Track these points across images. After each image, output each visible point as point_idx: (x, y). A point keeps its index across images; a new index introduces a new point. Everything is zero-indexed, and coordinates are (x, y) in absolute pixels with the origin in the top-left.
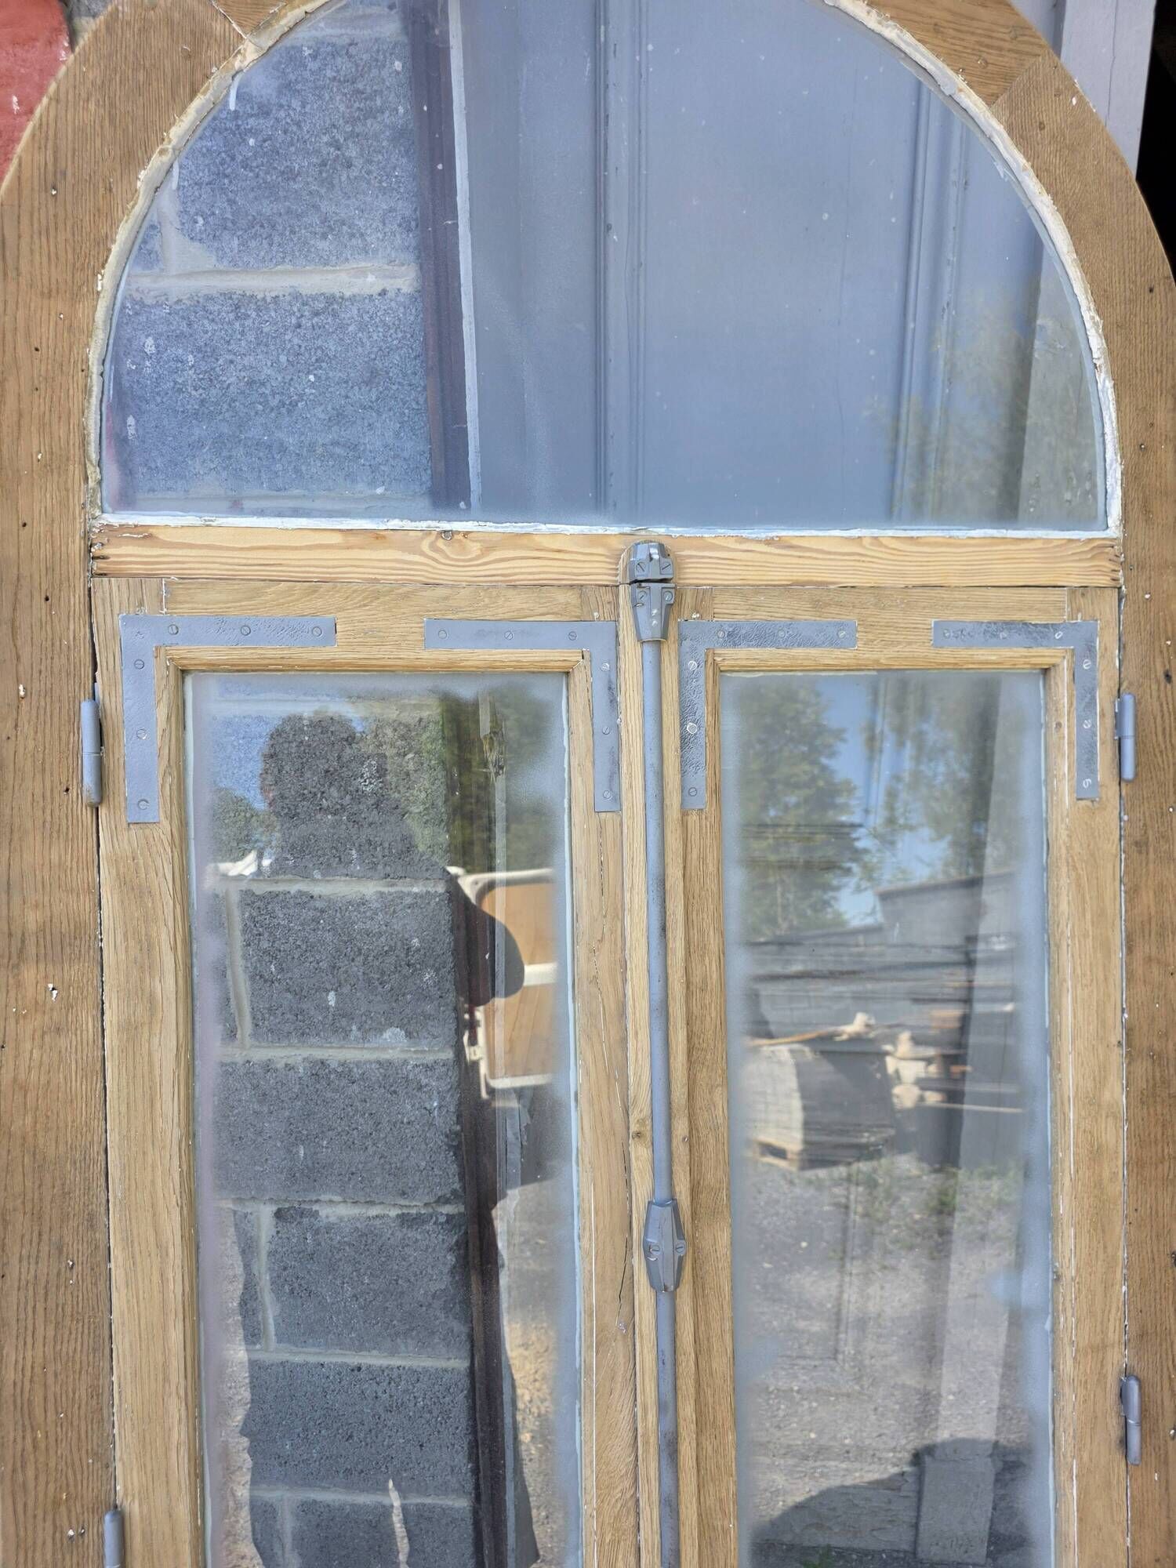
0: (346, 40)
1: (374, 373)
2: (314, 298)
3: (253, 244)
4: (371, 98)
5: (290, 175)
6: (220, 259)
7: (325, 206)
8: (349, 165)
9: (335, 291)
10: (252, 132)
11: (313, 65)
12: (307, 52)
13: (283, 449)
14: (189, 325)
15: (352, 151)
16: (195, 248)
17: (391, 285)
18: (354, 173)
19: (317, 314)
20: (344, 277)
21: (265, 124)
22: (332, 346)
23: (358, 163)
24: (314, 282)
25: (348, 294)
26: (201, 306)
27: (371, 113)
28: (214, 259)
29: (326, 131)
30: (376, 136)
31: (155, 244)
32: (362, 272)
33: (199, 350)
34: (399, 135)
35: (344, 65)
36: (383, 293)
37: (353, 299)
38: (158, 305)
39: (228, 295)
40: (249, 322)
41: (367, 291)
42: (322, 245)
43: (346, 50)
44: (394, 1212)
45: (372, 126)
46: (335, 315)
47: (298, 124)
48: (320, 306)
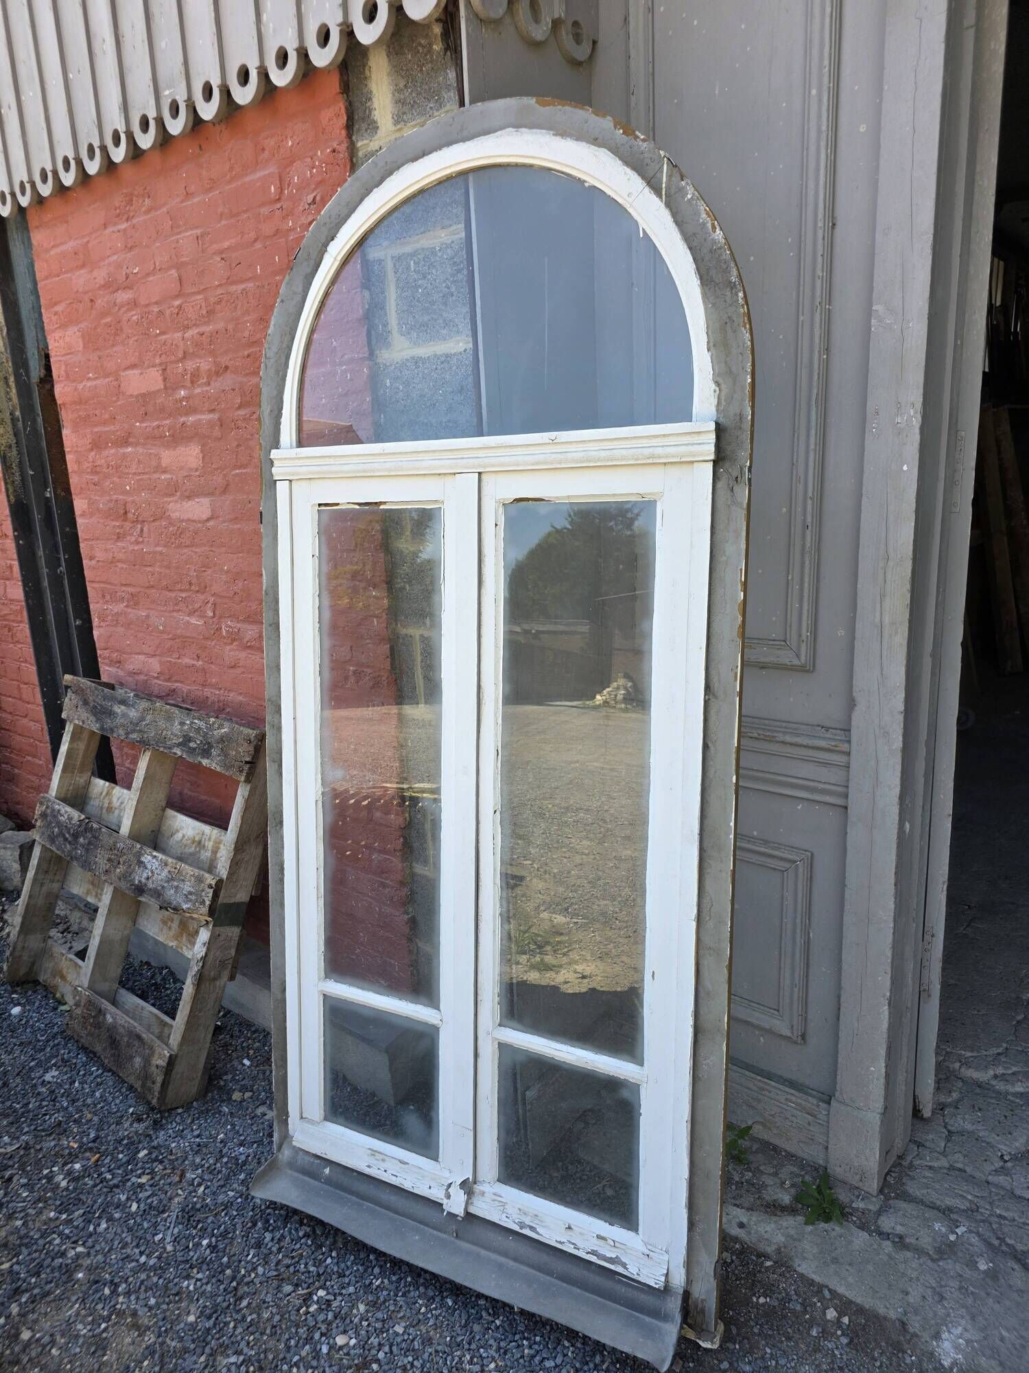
0: (449, 242)
1: (462, 388)
2: (441, 356)
3: (421, 335)
5: (433, 303)
6: (410, 342)
7: (445, 315)
9: (448, 352)
10: (420, 286)
11: (439, 254)
12: (438, 249)
13: (432, 425)
14: (401, 372)
15: (453, 289)
16: (402, 339)
19: (442, 363)
20: (452, 345)
21: (425, 282)
22: (448, 377)
24: (441, 348)
25: (453, 352)
26: (403, 365)
27: (459, 271)
28: (408, 343)
29: (444, 282)
31: (389, 339)
32: (458, 342)
33: (404, 383)
35: (450, 252)
36: (465, 350)
37: (455, 354)
38: (391, 365)
39: (413, 358)
40: (420, 369)
41: (459, 351)
42: (444, 332)
43: (450, 245)
45: (460, 276)
46: (448, 362)
47: (435, 280)
48: (443, 359)
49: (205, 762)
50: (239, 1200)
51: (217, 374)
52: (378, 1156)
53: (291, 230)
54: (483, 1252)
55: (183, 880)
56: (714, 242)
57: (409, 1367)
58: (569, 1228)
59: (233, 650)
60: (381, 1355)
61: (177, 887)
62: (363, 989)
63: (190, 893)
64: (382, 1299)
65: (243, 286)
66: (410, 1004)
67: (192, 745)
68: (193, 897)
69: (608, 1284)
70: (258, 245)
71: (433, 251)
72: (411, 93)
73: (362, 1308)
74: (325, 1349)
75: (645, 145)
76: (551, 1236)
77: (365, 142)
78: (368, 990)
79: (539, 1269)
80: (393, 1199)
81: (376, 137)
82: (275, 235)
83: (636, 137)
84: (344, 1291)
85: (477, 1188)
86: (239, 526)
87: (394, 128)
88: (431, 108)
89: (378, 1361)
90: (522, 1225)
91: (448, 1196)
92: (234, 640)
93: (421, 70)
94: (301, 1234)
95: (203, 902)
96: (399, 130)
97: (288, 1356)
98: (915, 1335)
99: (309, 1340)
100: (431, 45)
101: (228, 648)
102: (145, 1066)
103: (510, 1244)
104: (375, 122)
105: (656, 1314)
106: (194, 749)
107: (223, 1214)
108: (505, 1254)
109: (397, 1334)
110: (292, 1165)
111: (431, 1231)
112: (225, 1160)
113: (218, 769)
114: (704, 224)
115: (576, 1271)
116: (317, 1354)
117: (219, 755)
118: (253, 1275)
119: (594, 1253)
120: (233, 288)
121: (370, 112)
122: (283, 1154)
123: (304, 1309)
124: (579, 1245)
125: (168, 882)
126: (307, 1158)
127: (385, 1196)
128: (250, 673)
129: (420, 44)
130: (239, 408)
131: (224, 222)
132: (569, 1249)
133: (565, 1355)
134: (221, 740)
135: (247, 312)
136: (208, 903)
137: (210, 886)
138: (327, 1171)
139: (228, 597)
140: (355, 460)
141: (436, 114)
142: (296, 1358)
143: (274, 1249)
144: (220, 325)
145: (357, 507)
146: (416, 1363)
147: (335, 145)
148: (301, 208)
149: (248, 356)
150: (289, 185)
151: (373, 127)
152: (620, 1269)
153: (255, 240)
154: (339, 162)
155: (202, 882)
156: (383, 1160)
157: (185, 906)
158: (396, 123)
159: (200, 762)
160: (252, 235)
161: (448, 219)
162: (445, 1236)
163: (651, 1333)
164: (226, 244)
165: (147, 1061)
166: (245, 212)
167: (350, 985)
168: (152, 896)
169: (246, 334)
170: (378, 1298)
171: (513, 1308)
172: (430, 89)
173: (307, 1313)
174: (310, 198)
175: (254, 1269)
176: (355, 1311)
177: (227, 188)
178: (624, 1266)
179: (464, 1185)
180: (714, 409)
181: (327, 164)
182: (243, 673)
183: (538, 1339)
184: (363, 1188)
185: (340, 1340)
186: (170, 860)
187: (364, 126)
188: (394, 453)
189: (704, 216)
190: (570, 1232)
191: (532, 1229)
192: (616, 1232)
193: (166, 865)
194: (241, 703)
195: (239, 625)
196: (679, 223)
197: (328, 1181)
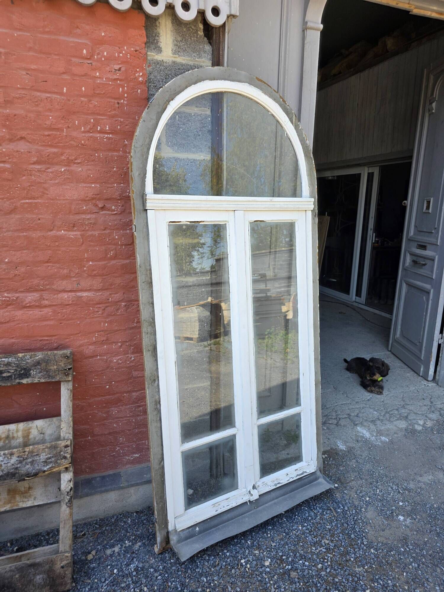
0: (200, 113)
1: (202, 174)
2: (191, 159)
3: (180, 148)
4: (204, 124)
5: (188, 136)
6: (173, 151)
7: (194, 143)
8: (199, 136)
9: (195, 158)
10: (181, 128)
11: (194, 117)
12: (193, 114)
14: (166, 163)
15: (200, 133)
16: (168, 148)
17: (206, 158)
18: (200, 137)
19: (191, 162)
20: (197, 156)
21: (184, 126)
22: (194, 169)
23: (201, 135)
24: (191, 156)
25: (198, 159)
26: (169, 159)
27: (204, 127)
28: (172, 151)
29: (195, 129)
30: (205, 131)
31: (160, 147)
32: (201, 155)
33: (168, 168)
34: (209, 131)
35: (200, 118)
36: (204, 159)
37: (198, 160)
38: (160, 159)
39: (174, 158)
40: (178, 163)
41: (201, 159)
42: (193, 150)
43: (200, 115)
44: (196, 351)
45: (204, 129)
46: (195, 163)
47: (190, 127)
48: (192, 161)
49: (24, 381)
50: (166, 575)
51: (11, 140)
52: (217, 505)
53: (97, 77)
54: (267, 505)
55: (37, 455)
56: (307, 144)
57: (290, 548)
58: (287, 474)
59: (7, 311)
60: (281, 554)
61: (32, 463)
62: (201, 438)
63: (50, 458)
64: (257, 545)
65: (48, 95)
66: (223, 432)
67: (5, 375)
68: (53, 459)
69: (302, 482)
70: (65, 77)
71: (190, 115)
72: (184, 45)
73: (257, 552)
74: (268, 569)
75: (288, 107)
76: (284, 481)
77: (152, 54)
78: (204, 437)
79: (284, 495)
80: (229, 515)
81: (160, 55)
82: (83, 76)
83: (286, 104)
84: (246, 554)
85: (256, 486)
86: (25, 234)
87: (172, 55)
88: (195, 56)
89: (282, 556)
90: (276, 485)
91: (252, 495)
92: (10, 305)
93: (191, 38)
94: (207, 558)
95: (65, 458)
96: (175, 57)
97: (264, 582)
98: (336, 449)
99: (261, 573)
100: (197, 31)
101: (2, 311)
102: (49, 576)
103: (273, 495)
104: (161, 48)
105: (316, 479)
106: (10, 377)
107: (170, 584)
108: (273, 499)
109: (275, 546)
110: (179, 541)
111: (248, 513)
112: (134, 573)
113: (43, 380)
114: (304, 138)
115: (293, 486)
116: (269, 573)
117: (40, 372)
118: (216, 582)
119: (297, 475)
120: (39, 94)
121: (158, 42)
122: (173, 540)
123: (247, 569)
124: (293, 476)
125: (20, 462)
126: (185, 532)
127: (225, 517)
128: (26, 323)
129: (191, 27)
130: (34, 163)
131: (31, 53)
132: (291, 480)
133: (306, 510)
134: (38, 363)
135: (50, 110)
136: (68, 456)
137: (66, 446)
138: (197, 529)
139: (9, 279)
140: (192, 202)
141: (197, 59)
142: (267, 580)
143: (208, 570)
144: (22, 112)
145: (189, 223)
146: (289, 546)
147: (138, 48)
148: (108, 69)
149: (48, 135)
150: (98, 54)
151: (159, 50)
152: (305, 474)
153: (64, 73)
154: (140, 57)
155: (57, 448)
156: (219, 505)
157: (45, 469)
158: (174, 53)
159: (19, 383)
160: (62, 70)
161: (200, 104)
162: (253, 511)
163: (319, 484)
164: (33, 67)
165: (50, 572)
166: (55, 55)
167: (195, 440)
168: (5, 479)
169: (48, 123)
170: (256, 546)
171: (282, 514)
172: (195, 48)
173: (249, 569)
174: (117, 67)
175: (213, 580)
176: (257, 555)
177: (40, 35)
178: (306, 472)
179: (254, 487)
180: (309, 194)
181: (131, 55)
182: (19, 324)
183: (297, 513)
184: (216, 522)
185: (267, 563)
186: (15, 450)
187: (153, 47)
188: (211, 201)
189: (304, 135)
190: (288, 475)
191: (279, 483)
192: (298, 465)
193: (12, 454)
194: (13, 344)
195: (17, 295)
196: (298, 135)
197: (200, 532)
